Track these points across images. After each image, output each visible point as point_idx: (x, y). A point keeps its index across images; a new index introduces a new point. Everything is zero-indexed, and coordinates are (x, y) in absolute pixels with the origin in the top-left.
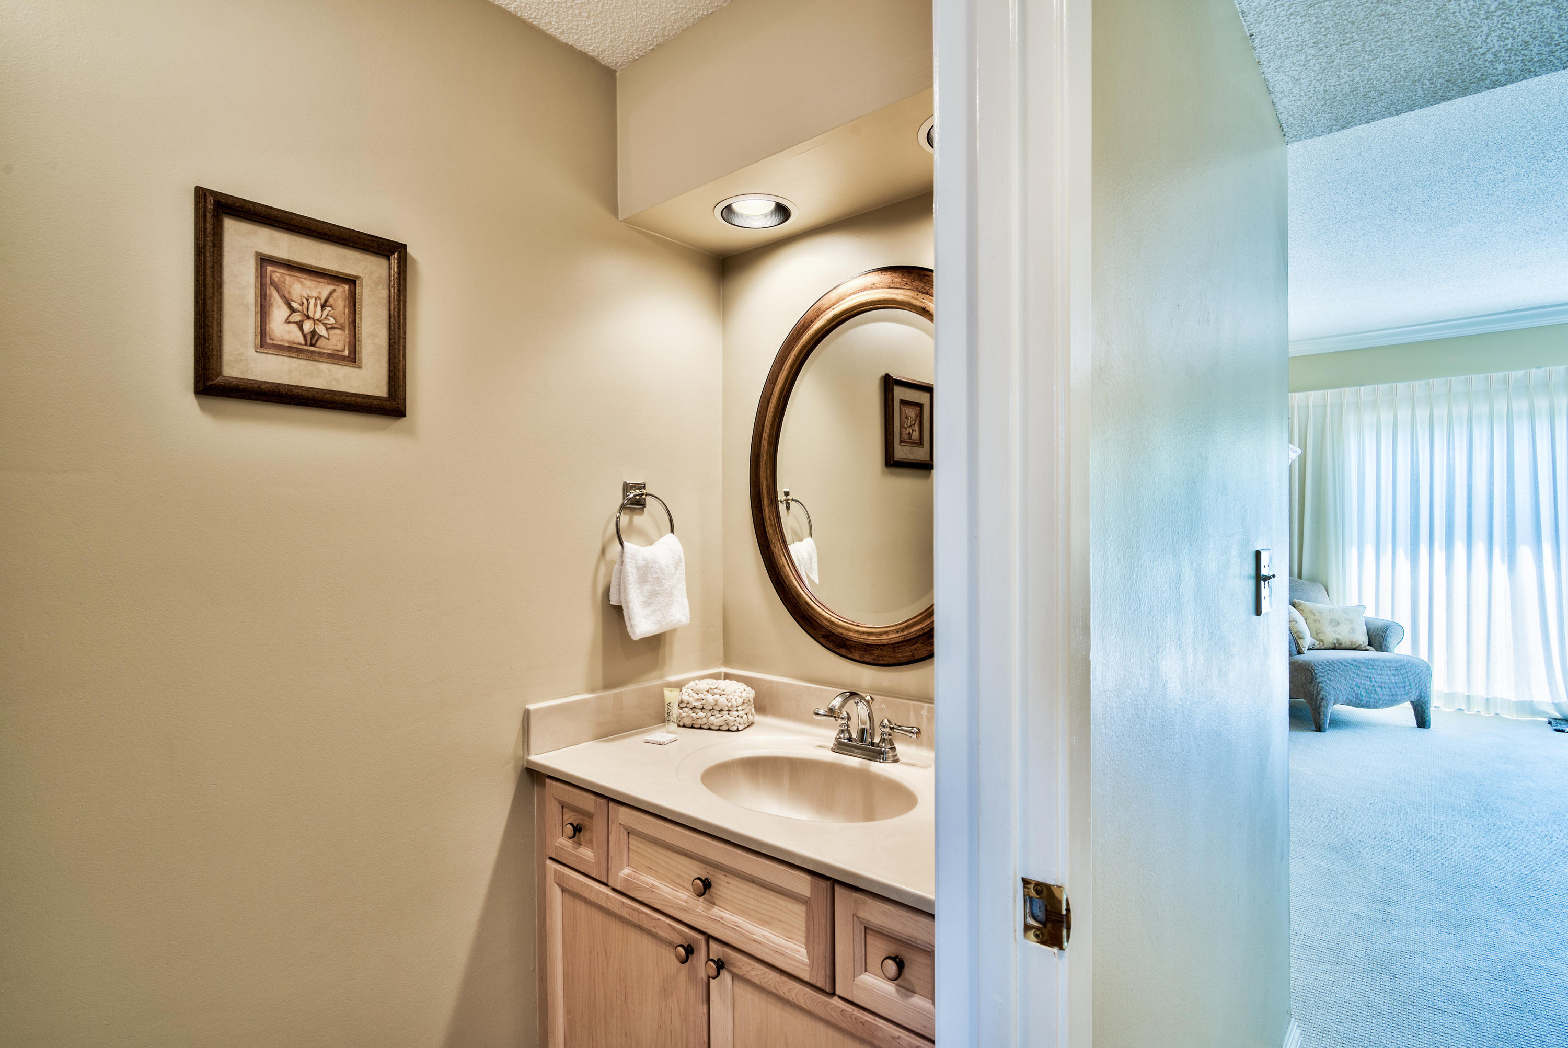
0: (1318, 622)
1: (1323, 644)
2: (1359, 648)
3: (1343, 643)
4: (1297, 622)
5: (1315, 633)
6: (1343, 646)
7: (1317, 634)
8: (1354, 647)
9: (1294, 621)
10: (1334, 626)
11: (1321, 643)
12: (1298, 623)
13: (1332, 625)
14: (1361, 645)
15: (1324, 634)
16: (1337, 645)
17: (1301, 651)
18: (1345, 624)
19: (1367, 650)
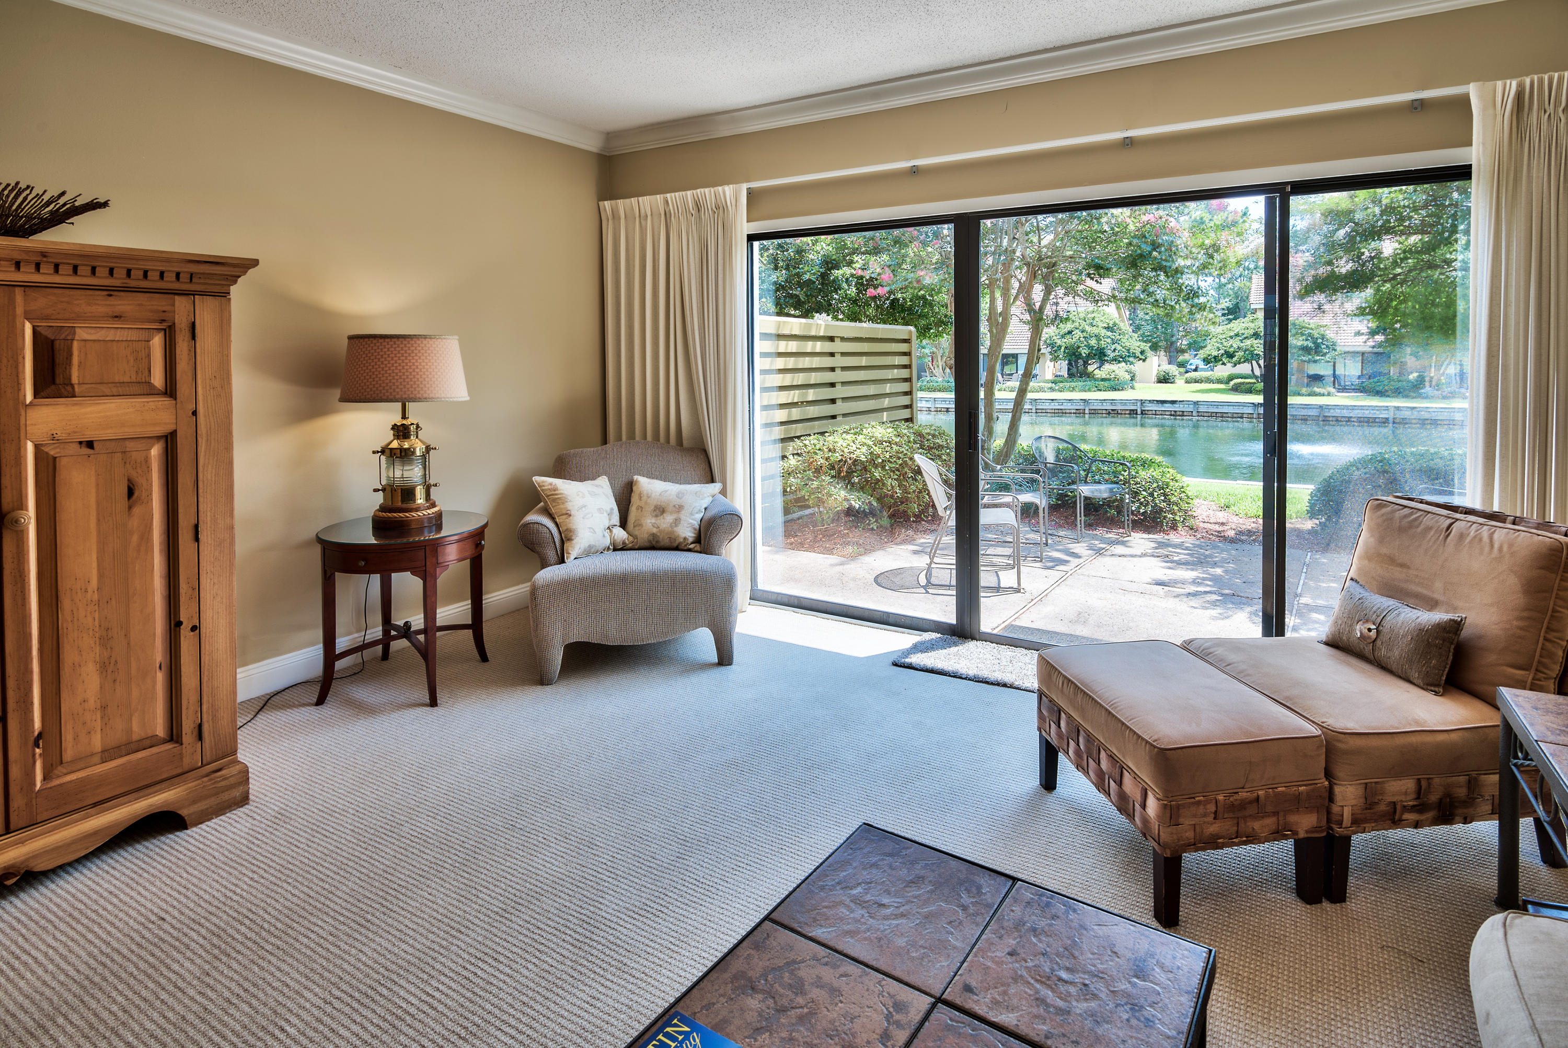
2: (682, 548)
4: (570, 515)
6: (663, 545)
7: (635, 526)
9: (566, 514)
10: (656, 516)
11: (636, 541)
12: (571, 517)
13: (655, 513)
14: (685, 543)
15: (642, 528)
17: (564, 560)
18: (671, 513)
19: (689, 550)
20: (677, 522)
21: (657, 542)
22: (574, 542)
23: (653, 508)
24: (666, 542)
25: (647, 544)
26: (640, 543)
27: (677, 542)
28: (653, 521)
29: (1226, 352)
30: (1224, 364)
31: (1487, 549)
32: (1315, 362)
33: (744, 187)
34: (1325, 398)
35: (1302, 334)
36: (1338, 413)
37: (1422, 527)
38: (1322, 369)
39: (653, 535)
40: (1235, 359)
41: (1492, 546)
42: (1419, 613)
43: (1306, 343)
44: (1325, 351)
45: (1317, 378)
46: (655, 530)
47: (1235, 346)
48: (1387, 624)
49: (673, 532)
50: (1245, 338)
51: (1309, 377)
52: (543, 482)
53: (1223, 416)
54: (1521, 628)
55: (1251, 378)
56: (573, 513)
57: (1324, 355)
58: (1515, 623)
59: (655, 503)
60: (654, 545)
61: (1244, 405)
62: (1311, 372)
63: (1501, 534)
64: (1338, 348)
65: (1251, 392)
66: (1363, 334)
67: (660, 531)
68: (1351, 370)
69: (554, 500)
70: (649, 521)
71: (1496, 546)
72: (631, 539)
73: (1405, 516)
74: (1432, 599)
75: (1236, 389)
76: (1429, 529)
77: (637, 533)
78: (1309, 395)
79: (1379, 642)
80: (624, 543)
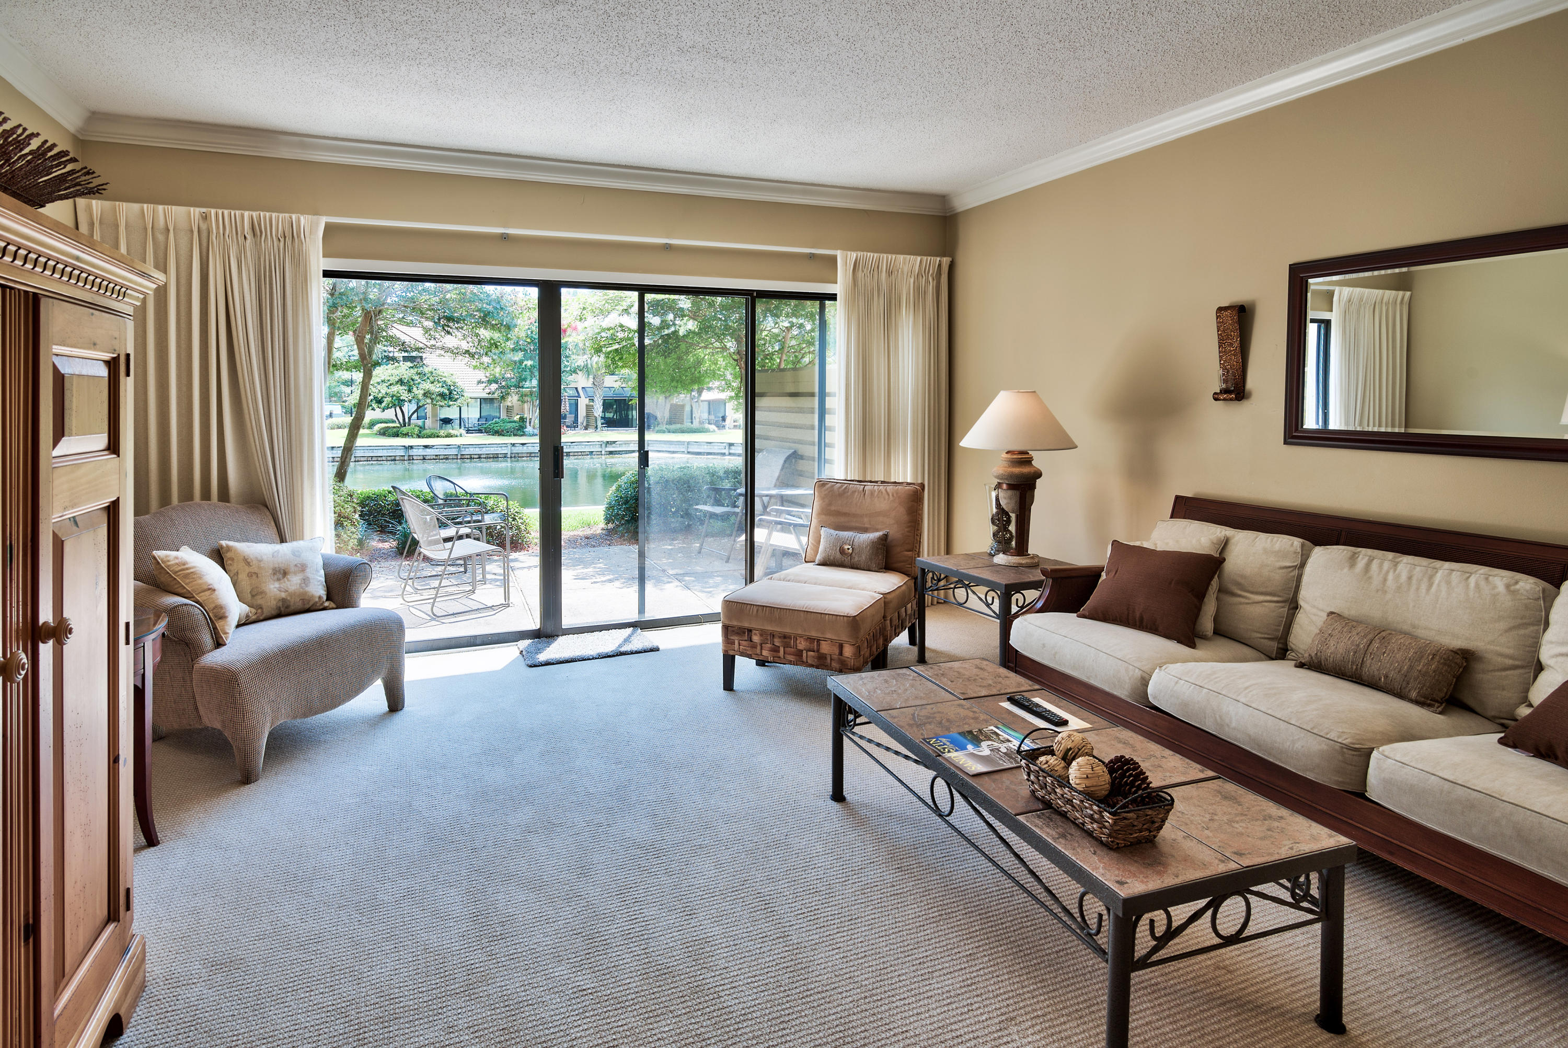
0: (254, 577)
1: (262, 612)
2: (315, 608)
3: (292, 604)
4: (214, 590)
5: (249, 596)
6: (292, 608)
7: (253, 596)
8: (307, 606)
9: (209, 589)
10: (278, 580)
11: (259, 611)
12: (216, 592)
13: (276, 577)
14: (316, 602)
15: (263, 595)
16: (282, 609)
17: (221, 642)
18: (295, 573)
19: (325, 609)
20: (306, 581)
21: (287, 607)
22: (229, 619)
23: (271, 571)
24: (299, 605)
25: (274, 613)
26: (267, 613)
27: (311, 603)
28: (277, 585)
29: (375, 398)
30: (373, 409)
31: (887, 497)
32: (449, 406)
33: (323, 220)
34: (459, 438)
35: (439, 382)
36: (471, 451)
37: (850, 492)
38: (451, 412)
39: (283, 600)
40: (383, 404)
41: (889, 495)
42: (868, 535)
43: (442, 390)
44: (456, 397)
45: (447, 421)
46: (283, 595)
47: (383, 392)
48: (856, 543)
49: (305, 593)
50: (391, 385)
51: (441, 420)
52: (167, 556)
53: (378, 459)
54: (908, 532)
55: (393, 422)
56: (216, 586)
57: (456, 400)
58: (906, 530)
59: (272, 566)
60: (284, 611)
61: (392, 447)
62: (443, 417)
63: (890, 488)
64: (465, 394)
65: (397, 436)
66: (483, 382)
67: (291, 595)
68: (472, 414)
69: (186, 576)
70: (272, 587)
71: (891, 495)
72: (254, 611)
73: (840, 488)
74: (864, 528)
75: (384, 433)
76: (854, 492)
77: (259, 601)
78: (446, 437)
79: (853, 554)
80: (247, 616)
